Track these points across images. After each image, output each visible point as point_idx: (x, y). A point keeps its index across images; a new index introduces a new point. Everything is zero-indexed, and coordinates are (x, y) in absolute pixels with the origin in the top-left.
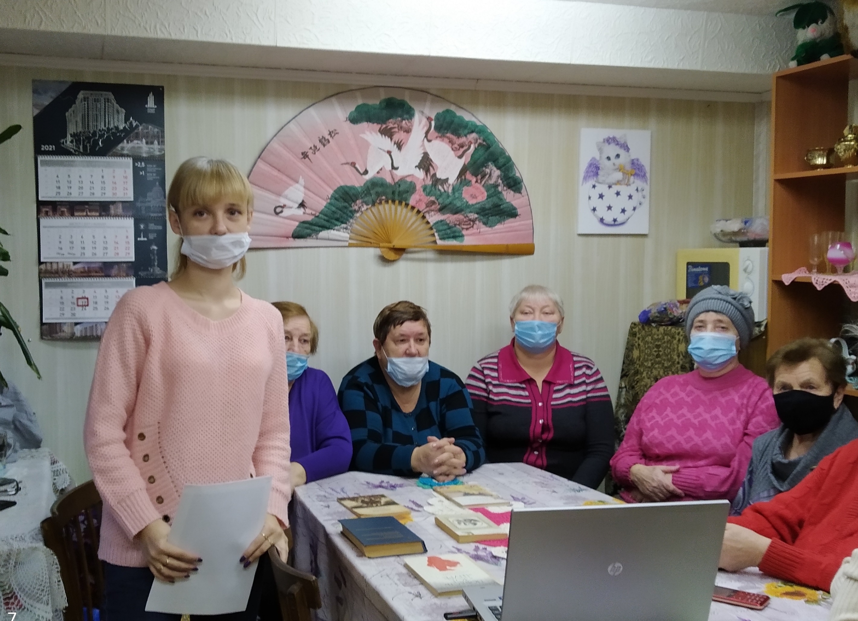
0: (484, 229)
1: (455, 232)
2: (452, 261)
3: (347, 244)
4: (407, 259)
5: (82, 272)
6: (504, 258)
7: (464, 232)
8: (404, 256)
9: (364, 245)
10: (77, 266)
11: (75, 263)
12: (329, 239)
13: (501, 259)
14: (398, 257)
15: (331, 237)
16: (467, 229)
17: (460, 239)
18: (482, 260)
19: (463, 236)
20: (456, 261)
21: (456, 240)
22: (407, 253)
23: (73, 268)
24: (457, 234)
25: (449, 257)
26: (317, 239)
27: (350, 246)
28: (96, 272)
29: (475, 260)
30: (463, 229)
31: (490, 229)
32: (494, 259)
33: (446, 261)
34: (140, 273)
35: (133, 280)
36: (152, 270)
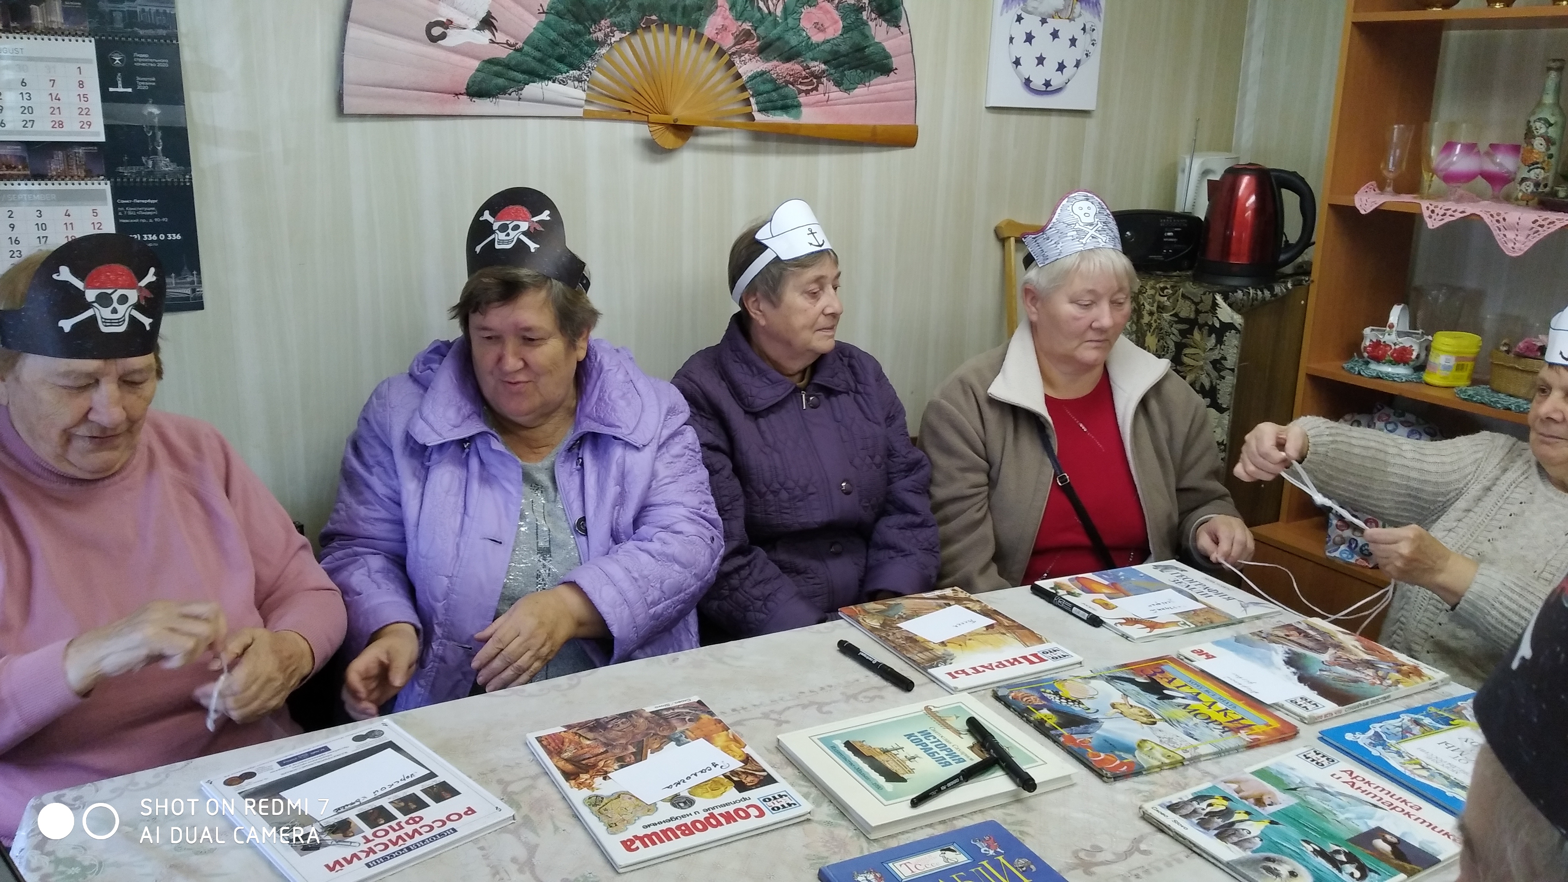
0: (836, 93)
1: (785, 97)
2: (778, 152)
3: (579, 112)
4: (697, 148)
6: (867, 152)
7: (802, 99)
8: (692, 140)
9: (614, 116)
12: (543, 101)
13: (862, 152)
14: (680, 141)
15: (548, 96)
16: (807, 92)
17: (794, 112)
18: (829, 153)
19: (799, 106)
20: (786, 152)
21: (787, 113)
22: (697, 134)
24: (789, 102)
25: (772, 145)
26: (520, 99)
27: (588, 116)
29: (817, 153)
30: (800, 92)
31: (846, 95)
32: (850, 153)
33: (766, 152)
34: (121, 169)
35: (106, 187)
36: (150, 163)
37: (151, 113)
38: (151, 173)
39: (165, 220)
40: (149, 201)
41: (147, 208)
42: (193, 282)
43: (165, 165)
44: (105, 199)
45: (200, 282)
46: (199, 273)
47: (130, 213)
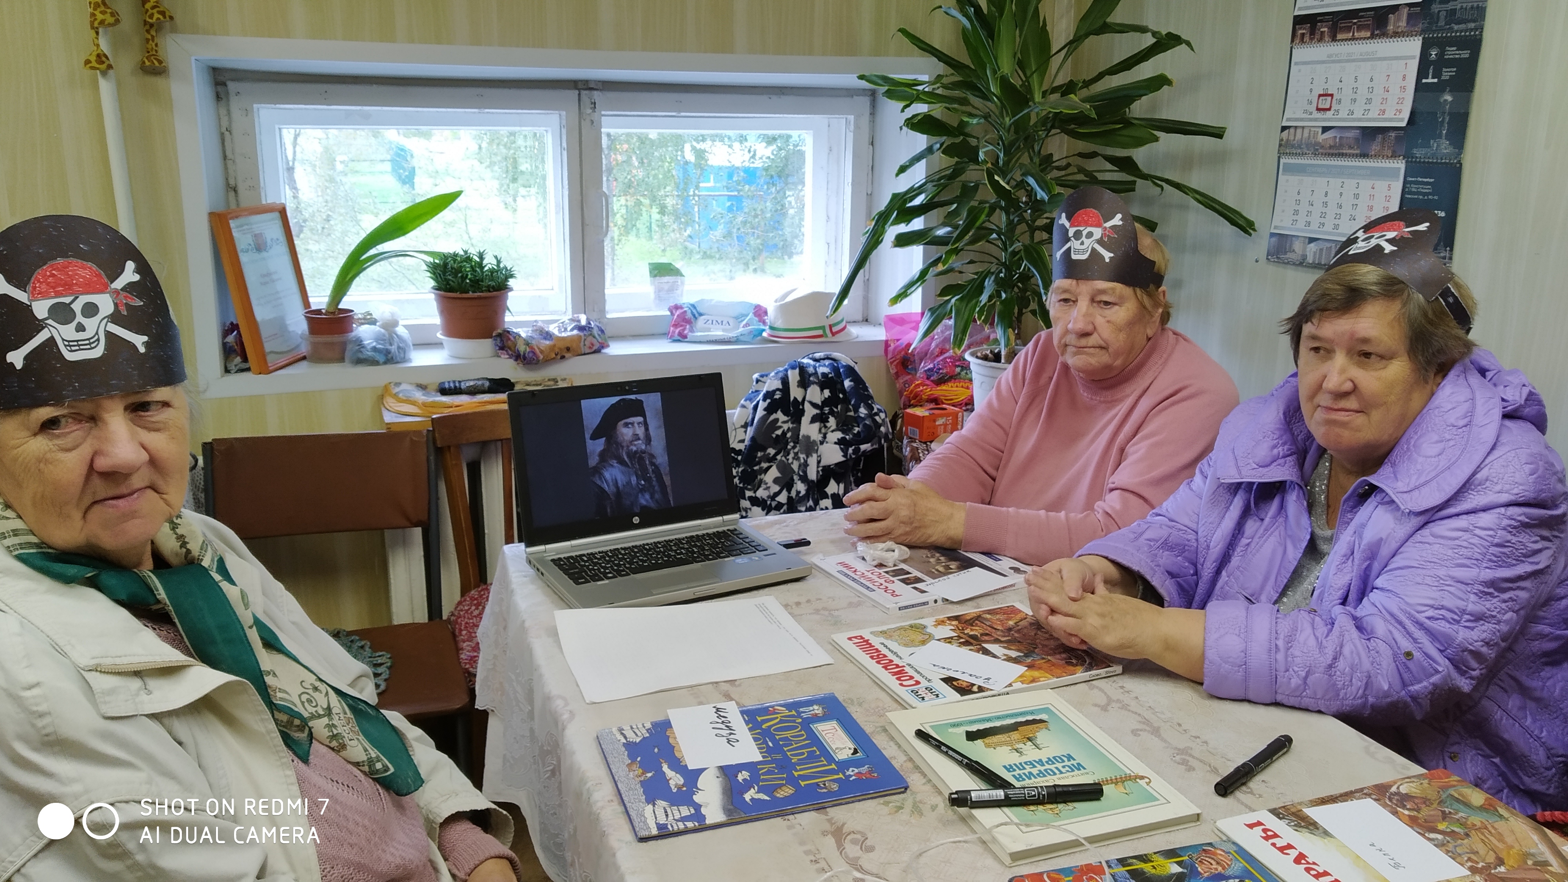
34: (1415, 151)
35: (1400, 165)
36: (1435, 145)
37: (1446, 100)
38: (1433, 155)
39: (1436, 197)
40: (1428, 180)
41: (1425, 186)
43: (1445, 147)
44: (1398, 177)
45: (1451, 258)
46: (1451, 250)
47: (1413, 190)
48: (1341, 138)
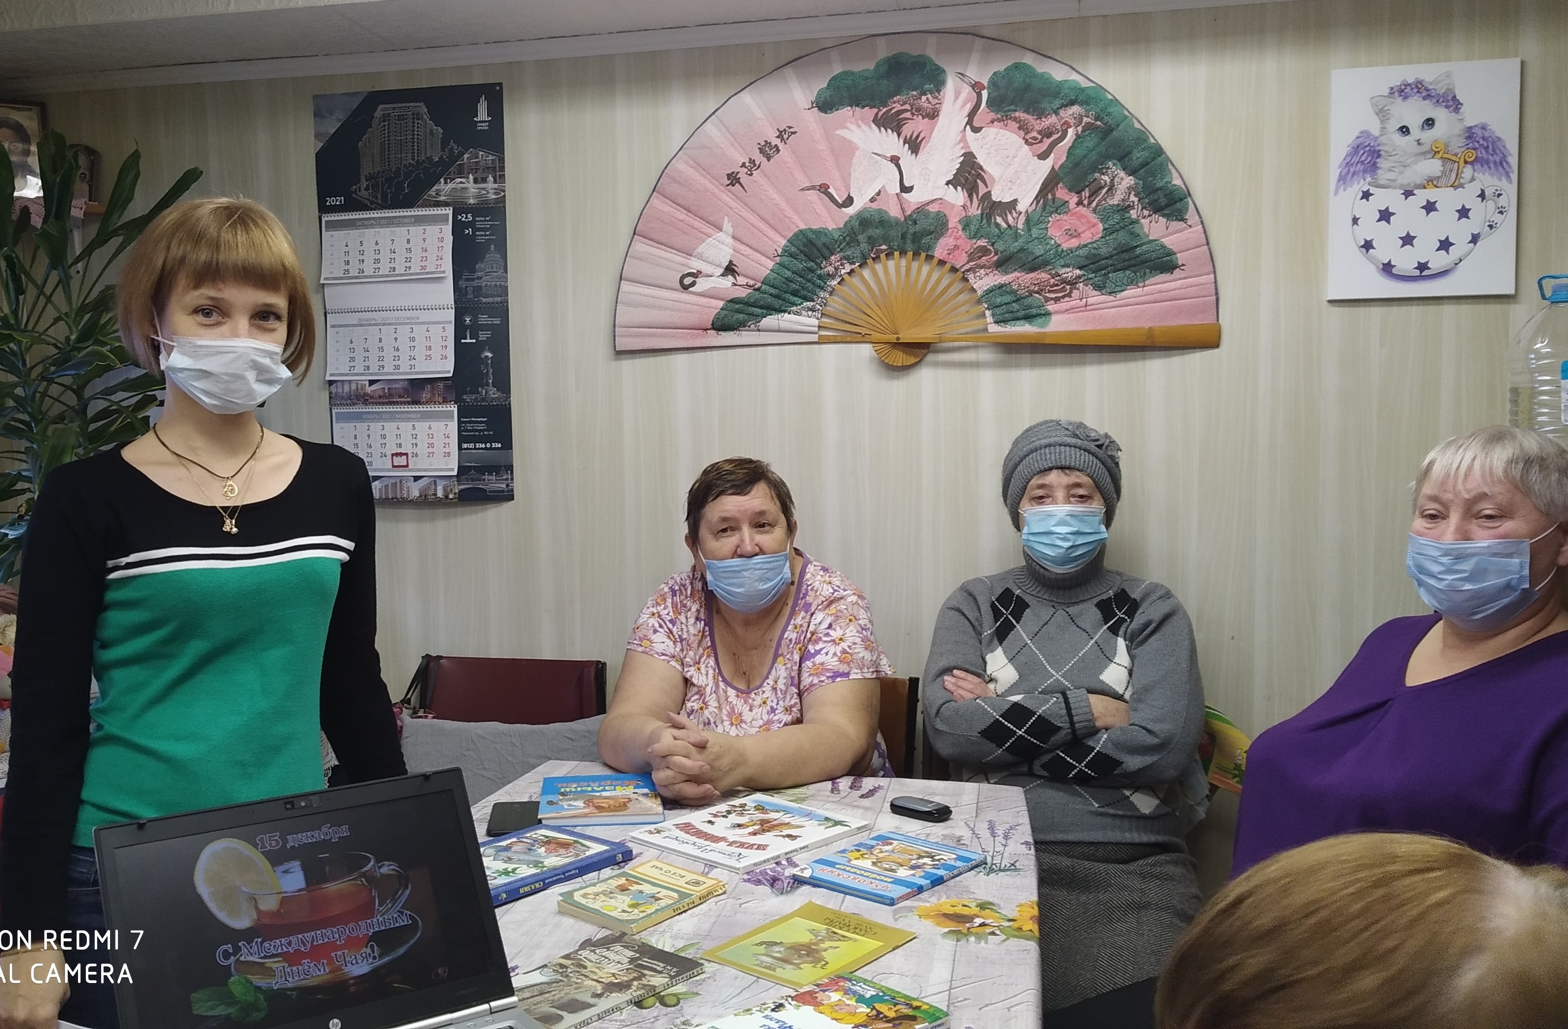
0: (1096, 298)
1: (1029, 307)
2: (1033, 365)
3: (815, 338)
4: (936, 364)
5: (380, 397)
6: (1151, 358)
7: (1051, 307)
8: (931, 357)
9: (849, 339)
10: (374, 387)
11: (372, 382)
12: (779, 331)
13: (1144, 358)
14: (913, 360)
15: (783, 325)
16: (1057, 300)
17: (1041, 320)
18: (1100, 362)
19: (1048, 314)
20: (1043, 365)
21: (1032, 323)
22: (937, 351)
23: (369, 389)
24: (1034, 311)
25: (1026, 357)
26: (759, 330)
27: (822, 341)
28: (400, 397)
29: (1083, 363)
30: (1047, 300)
31: (1111, 298)
32: (1127, 360)
33: (1018, 366)
34: (465, 397)
35: (454, 409)
36: (484, 391)
37: (486, 357)
38: (483, 400)
39: (491, 433)
40: (481, 419)
41: (480, 424)
42: (507, 479)
43: (493, 393)
44: (453, 417)
46: (512, 473)
47: (468, 427)
48: (389, 389)
